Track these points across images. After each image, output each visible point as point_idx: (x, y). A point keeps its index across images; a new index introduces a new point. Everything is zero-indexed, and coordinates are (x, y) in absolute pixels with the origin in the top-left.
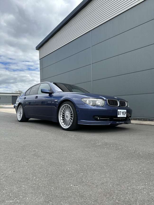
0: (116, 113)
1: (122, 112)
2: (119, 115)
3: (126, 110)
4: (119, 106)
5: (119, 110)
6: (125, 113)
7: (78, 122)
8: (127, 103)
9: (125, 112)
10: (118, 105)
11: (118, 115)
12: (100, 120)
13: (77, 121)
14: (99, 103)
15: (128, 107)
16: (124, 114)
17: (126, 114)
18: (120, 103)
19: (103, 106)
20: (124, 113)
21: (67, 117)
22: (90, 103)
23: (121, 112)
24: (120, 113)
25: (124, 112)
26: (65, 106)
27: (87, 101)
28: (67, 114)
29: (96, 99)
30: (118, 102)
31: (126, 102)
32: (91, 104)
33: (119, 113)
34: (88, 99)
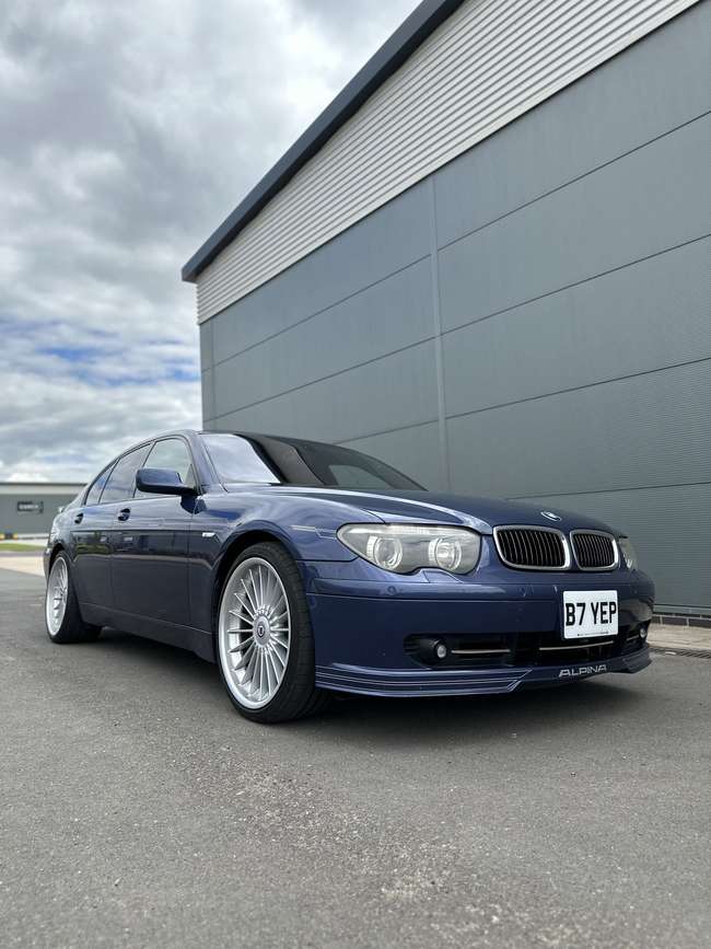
0: (555, 613)
1: (588, 607)
2: (572, 623)
3: (615, 592)
4: (573, 570)
6: (612, 612)
7: (318, 674)
8: (621, 541)
9: (612, 603)
10: (563, 563)
11: (569, 623)
12: (449, 662)
13: (314, 670)
14: (442, 550)
15: (629, 566)
16: (606, 617)
17: (615, 617)
18: (579, 549)
19: (465, 574)
20: (603, 613)
21: (262, 634)
22: (385, 557)
23: (583, 605)
24: (578, 611)
25: (604, 604)
26: (254, 567)
27: (372, 541)
28: (263, 619)
29: (425, 531)
30: (565, 543)
31: (614, 543)
32: (396, 560)
33: (573, 614)
34: (379, 532)
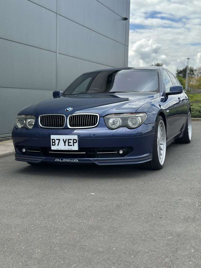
1: (61, 140)
3: (76, 136)
5: (52, 137)
9: (74, 140)
16: (71, 144)
17: (76, 144)
24: (57, 141)
25: (70, 140)
33: (54, 142)
